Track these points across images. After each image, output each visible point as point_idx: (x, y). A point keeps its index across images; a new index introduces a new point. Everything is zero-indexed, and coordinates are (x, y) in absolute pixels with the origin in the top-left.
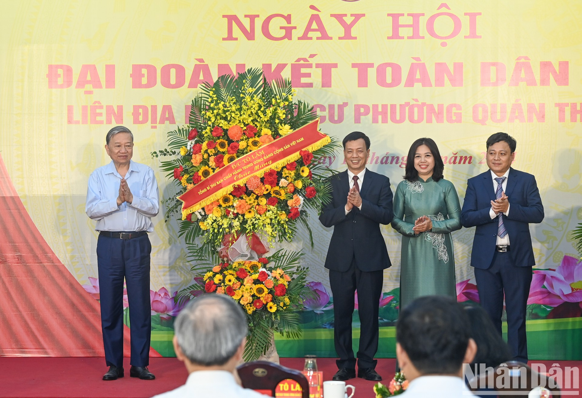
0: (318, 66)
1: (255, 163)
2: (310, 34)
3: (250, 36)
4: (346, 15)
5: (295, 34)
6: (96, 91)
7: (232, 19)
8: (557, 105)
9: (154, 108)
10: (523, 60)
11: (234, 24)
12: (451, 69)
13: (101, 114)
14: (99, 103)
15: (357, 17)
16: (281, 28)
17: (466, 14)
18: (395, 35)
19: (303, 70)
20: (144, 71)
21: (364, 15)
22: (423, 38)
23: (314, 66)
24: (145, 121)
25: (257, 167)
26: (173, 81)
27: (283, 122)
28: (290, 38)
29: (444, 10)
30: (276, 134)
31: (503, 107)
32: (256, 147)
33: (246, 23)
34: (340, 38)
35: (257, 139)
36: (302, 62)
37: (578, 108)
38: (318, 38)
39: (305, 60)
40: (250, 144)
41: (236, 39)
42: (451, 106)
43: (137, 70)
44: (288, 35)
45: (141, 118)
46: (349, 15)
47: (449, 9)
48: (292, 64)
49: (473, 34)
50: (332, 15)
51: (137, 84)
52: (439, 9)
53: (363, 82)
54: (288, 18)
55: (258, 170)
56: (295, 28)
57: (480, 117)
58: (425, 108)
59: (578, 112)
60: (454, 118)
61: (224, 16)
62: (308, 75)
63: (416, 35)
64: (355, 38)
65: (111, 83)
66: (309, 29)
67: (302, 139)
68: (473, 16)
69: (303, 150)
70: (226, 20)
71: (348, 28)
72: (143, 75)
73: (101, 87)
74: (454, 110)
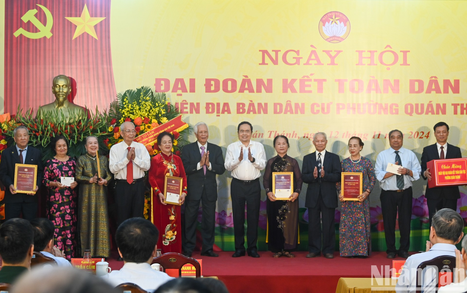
0: (315, 80)
1: (149, 138)
2: (311, 62)
3: (275, 62)
4: (331, 51)
5: (302, 61)
6: (183, 94)
7: (264, 52)
8: (453, 105)
9: (218, 104)
10: (434, 79)
11: (266, 55)
12: (393, 83)
13: (186, 108)
14: (185, 101)
15: (339, 52)
16: (294, 58)
17: (401, 51)
18: (360, 63)
19: (307, 83)
20: (213, 82)
21: (342, 51)
22: (376, 65)
23: (313, 80)
24: (213, 112)
25: (150, 140)
26: (230, 88)
27: (163, 116)
28: (299, 64)
29: (388, 49)
30: (160, 123)
31: (422, 105)
32: (150, 129)
33: (273, 55)
34: (328, 64)
35: (150, 125)
36: (306, 78)
37: (465, 106)
38: (315, 64)
39: (308, 77)
40: (146, 127)
41: (267, 64)
42: (392, 105)
43: (208, 81)
44: (298, 62)
45: (210, 110)
46: (333, 51)
47: (391, 48)
48: (300, 80)
49: (405, 63)
50: (323, 51)
51: (208, 90)
52: (386, 48)
53: (341, 90)
54: (298, 52)
55: (150, 142)
56: (302, 58)
57: (409, 111)
58: (377, 106)
59: (465, 109)
60: (394, 112)
61: (260, 51)
62: (309, 86)
63: (372, 63)
64: (337, 64)
65: (193, 90)
66: (310, 59)
67: (173, 125)
68: (405, 53)
69: (174, 131)
70: (261, 53)
71: (333, 58)
72: (212, 85)
73: (187, 92)
74: (394, 107)
